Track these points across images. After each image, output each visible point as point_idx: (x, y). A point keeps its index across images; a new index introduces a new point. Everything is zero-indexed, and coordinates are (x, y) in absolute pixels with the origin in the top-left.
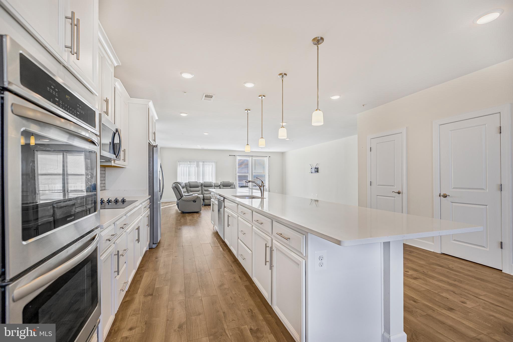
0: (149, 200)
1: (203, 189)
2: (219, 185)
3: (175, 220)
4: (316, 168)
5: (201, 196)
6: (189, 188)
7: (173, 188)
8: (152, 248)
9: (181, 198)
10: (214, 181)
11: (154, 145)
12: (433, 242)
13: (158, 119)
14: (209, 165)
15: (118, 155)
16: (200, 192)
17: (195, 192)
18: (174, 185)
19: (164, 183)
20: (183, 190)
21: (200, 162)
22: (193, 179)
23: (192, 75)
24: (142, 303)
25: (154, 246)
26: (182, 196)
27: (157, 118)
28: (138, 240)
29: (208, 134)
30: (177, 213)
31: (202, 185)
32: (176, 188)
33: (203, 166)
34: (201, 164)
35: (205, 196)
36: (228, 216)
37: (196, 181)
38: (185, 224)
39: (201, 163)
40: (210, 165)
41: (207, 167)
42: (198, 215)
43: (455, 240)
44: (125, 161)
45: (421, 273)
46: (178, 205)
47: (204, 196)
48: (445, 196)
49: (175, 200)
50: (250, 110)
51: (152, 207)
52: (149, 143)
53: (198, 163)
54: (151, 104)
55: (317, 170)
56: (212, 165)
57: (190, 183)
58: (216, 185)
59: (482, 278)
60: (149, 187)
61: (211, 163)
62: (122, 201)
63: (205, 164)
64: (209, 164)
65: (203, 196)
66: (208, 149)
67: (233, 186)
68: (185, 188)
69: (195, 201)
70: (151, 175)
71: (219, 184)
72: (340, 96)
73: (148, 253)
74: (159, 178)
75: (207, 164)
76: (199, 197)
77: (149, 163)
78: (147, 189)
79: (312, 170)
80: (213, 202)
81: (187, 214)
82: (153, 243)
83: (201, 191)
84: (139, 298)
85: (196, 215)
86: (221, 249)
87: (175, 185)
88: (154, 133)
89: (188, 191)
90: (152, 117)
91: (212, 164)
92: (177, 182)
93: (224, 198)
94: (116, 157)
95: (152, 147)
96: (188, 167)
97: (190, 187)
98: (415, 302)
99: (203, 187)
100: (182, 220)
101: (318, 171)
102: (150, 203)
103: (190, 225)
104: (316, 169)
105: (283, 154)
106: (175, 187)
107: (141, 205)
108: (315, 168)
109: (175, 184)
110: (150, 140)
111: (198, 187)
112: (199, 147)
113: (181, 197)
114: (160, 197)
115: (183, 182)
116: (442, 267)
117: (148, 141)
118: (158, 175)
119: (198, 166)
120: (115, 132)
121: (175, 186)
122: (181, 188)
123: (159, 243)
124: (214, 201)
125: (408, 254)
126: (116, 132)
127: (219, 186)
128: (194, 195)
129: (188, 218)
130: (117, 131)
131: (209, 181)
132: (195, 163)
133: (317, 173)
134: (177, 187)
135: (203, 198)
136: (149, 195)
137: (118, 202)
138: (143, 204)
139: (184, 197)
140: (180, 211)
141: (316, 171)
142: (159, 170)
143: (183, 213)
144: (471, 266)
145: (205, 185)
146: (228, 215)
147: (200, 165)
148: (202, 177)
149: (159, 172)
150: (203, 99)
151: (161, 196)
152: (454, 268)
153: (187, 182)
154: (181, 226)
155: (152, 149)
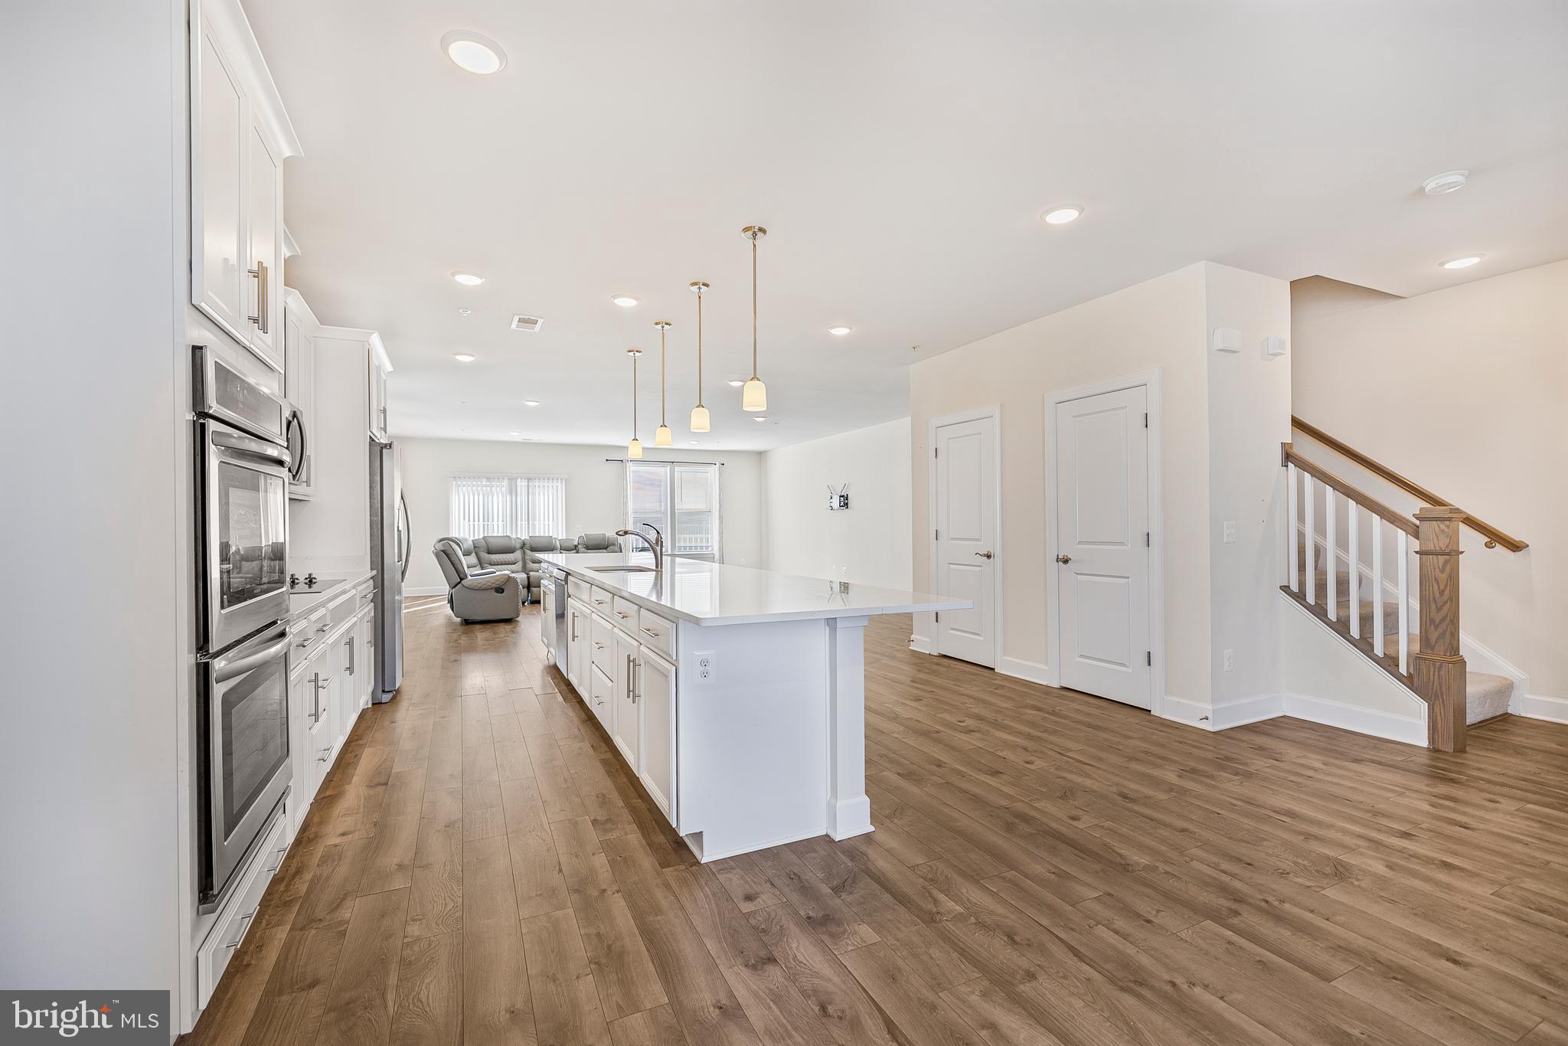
0: (371, 582)
1: (527, 557)
2: (576, 546)
3: (443, 640)
4: (843, 496)
5: (521, 577)
6: (484, 556)
7: (437, 555)
8: (381, 703)
9: (460, 582)
10: (560, 534)
11: (384, 441)
12: (1047, 664)
13: (392, 370)
14: (546, 487)
15: (297, 473)
16: (519, 566)
17: (502, 566)
18: (440, 546)
19: (411, 540)
20: (465, 561)
21: (519, 480)
22: (498, 530)
23: (481, 278)
24: (365, 799)
25: (386, 698)
26: (462, 576)
27: (390, 368)
28: (350, 669)
29: (537, 404)
30: (450, 623)
31: (523, 546)
32: (446, 554)
33: (528, 489)
34: (521, 484)
35: (533, 576)
36: (574, 616)
37: (508, 535)
38: (471, 649)
39: (521, 482)
40: (550, 487)
41: (539, 494)
42: (508, 627)
43: (1081, 656)
44: (308, 485)
45: (990, 722)
46: (451, 601)
47: (528, 578)
48: (1066, 561)
49: (446, 589)
50: (640, 352)
51: (380, 599)
52: (370, 437)
53: (512, 480)
54: (375, 340)
55: (845, 502)
56: (555, 487)
57: (491, 540)
58: (566, 544)
59: (1100, 724)
60: (371, 548)
61: (551, 481)
62: (307, 581)
63: (535, 486)
64: (546, 484)
65: (526, 576)
66: (543, 441)
67: (617, 549)
68: (474, 554)
69: (500, 590)
70: (376, 519)
71: (576, 543)
72: (850, 328)
73: (370, 713)
74: (398, 527)
75: (539, 486)
76: (515, 580)
77: (371, 487)
78: (366, 554)
79: (832, 500)
80: (545, 587)
81: (478, 627)
82: (384, 691)
83: (521, 563)
84: (355, 791)
85: (503, 629)
86: (560, 698)
87: (444, 545)
88: (384, 411)
89: (481, 564)
90: (378, 368)
91: (555, 484)
92: (450, 536)
93: (568, 574)
94: (294, 477)
95: (379, 448)
96: (483, 495)
97: (488, 550)
98: (939, 766)
99: (528, 552)
100: (464, 640)
101: (846, 505)
102: (375, 589)
103: (485, 651)
104: (842, 499)
105: (760, 455)
106: (443, 551)
107: (354, 592)
108: (840, 497)
109: (444, 543)
110: (374, 431)
111: (511, 551)
112: (515, 436)
113: (461, 579)
114: (400, 574)
115: (467, 537)
116: (1040, 711)
117: (369, 433)
118: (395, 518)
119: (512, 491)
120: (291, 419)
121: (443, 549)
122: (460, 553)
123: (398, 691)
124: (548, 586)
125: (990, 691)
126: (293, 419)
127: (574, 548)
128: (498, 573)
129: (481, 635)
130: (295, 415)
131: (542, 534)
132: (505, 483)
133: (845, 511)
134: (450, 552)
135: (526, 583)
136: (371, 569)
137: (298, 583)
138: (360, 588)
139: (470, 578)
140: (459, 620)
141: (842, 504)
142: (396, 507)
143: (467, 622)
144: (1100, 707)
145: (534, 545)
146: (574, 613)
147: (519, 488)
148: (525, 523)
149: (396, 511)
150: (514, 326)
151: (403, 573)
152: (1064, 712)
153: (481, 537)
154: (459, 653)
155: (378, 451)
